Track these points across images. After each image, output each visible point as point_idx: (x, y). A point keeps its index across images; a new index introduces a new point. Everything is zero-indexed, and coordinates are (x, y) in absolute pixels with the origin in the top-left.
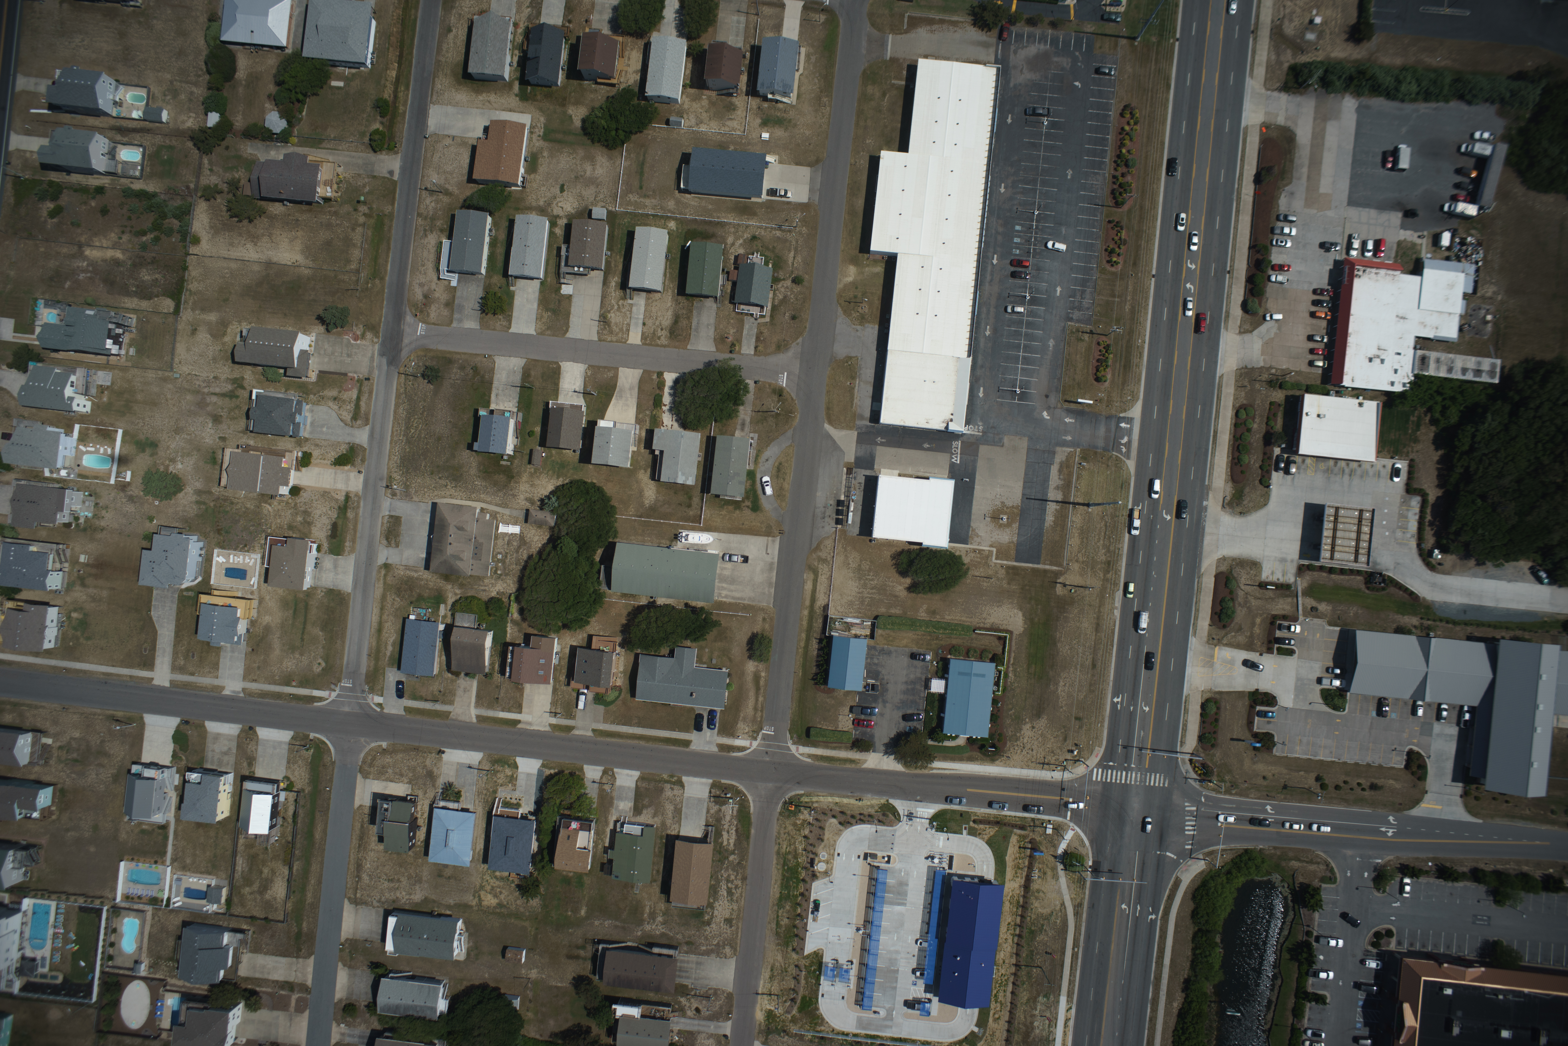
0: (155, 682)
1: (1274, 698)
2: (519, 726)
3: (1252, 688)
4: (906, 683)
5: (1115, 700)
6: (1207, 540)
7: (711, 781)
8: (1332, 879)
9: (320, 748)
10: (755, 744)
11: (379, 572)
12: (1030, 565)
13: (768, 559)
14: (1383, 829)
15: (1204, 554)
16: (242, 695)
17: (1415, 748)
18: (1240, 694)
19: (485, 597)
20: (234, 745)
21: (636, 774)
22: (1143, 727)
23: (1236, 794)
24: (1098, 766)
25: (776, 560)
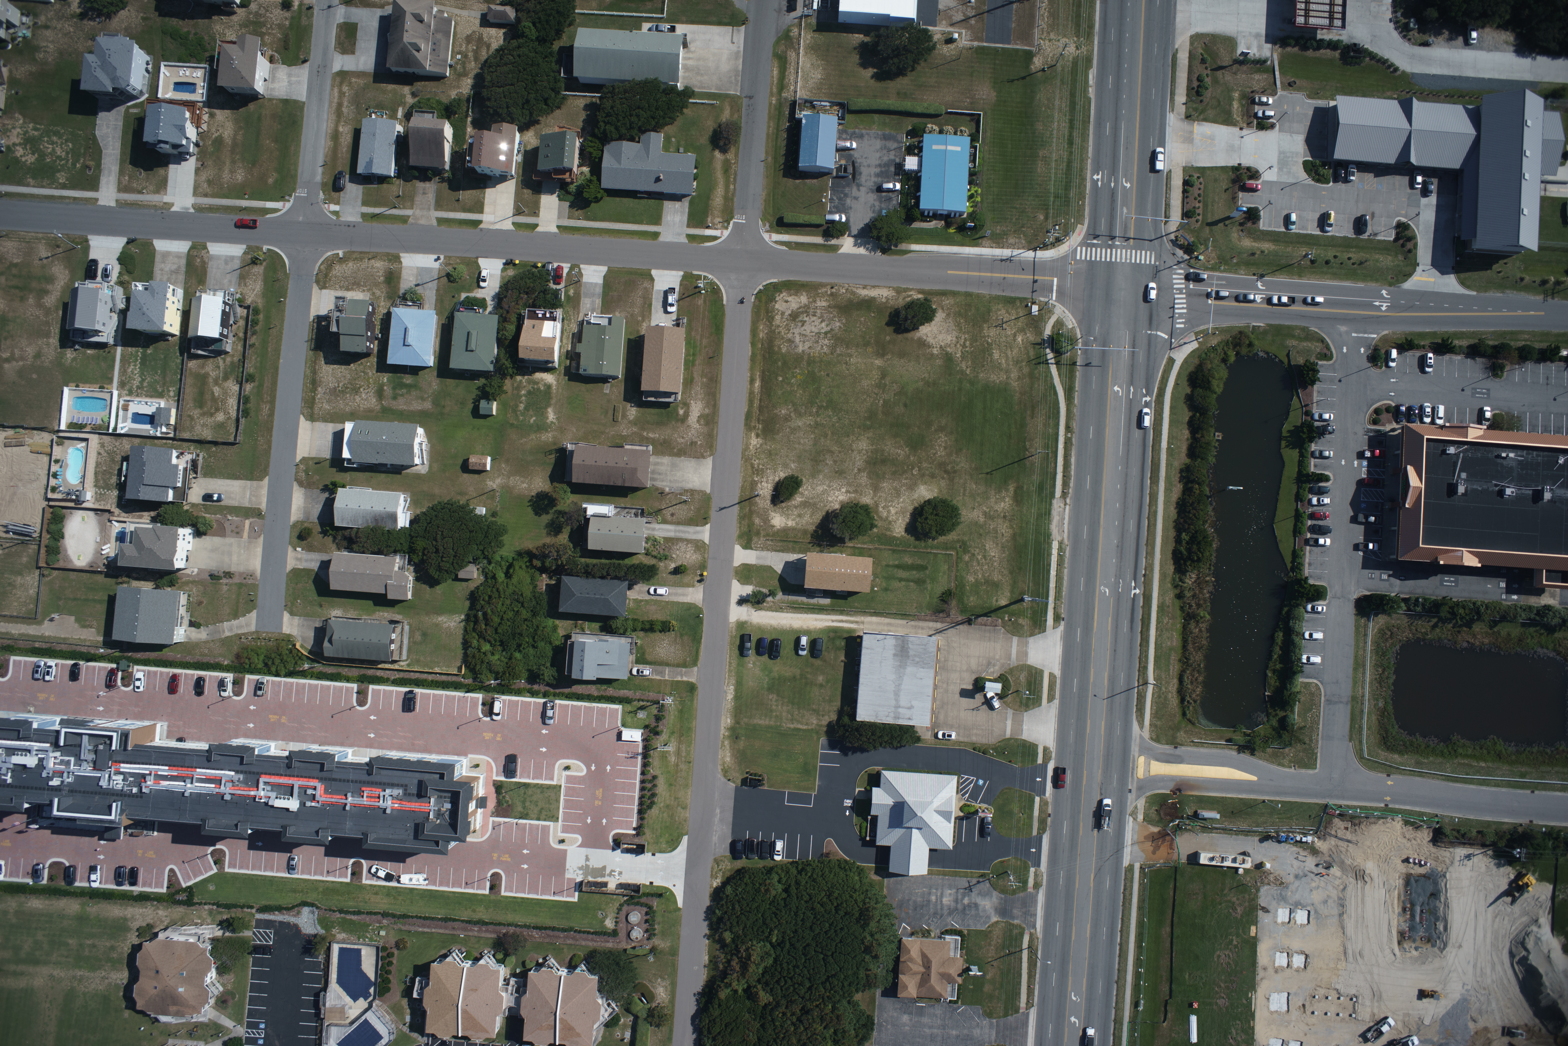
0: (100, 203)
1: (1257, 171)
2: (482, 226)
3: (1234, 162)
4: (880, 165)
5: (1095, 177)
6: (1180, 18)
7: (682, 273)
8: (1327, 356)
9: (273, 261)
10: (726, 233)
11: (334, 79)
12: (1001, 45)
13: (734, 48)
14: (1377, 304)
15: (1178, 31)
16: (192, 210)
17: (1404, 220)
18: (1222, 170)
19: (445, 99)
20: (183, 262)
21: (604, 269)
22: (1125, 203)
23: (1224, 271)
24: (1082, 244)
25: (742, 49)
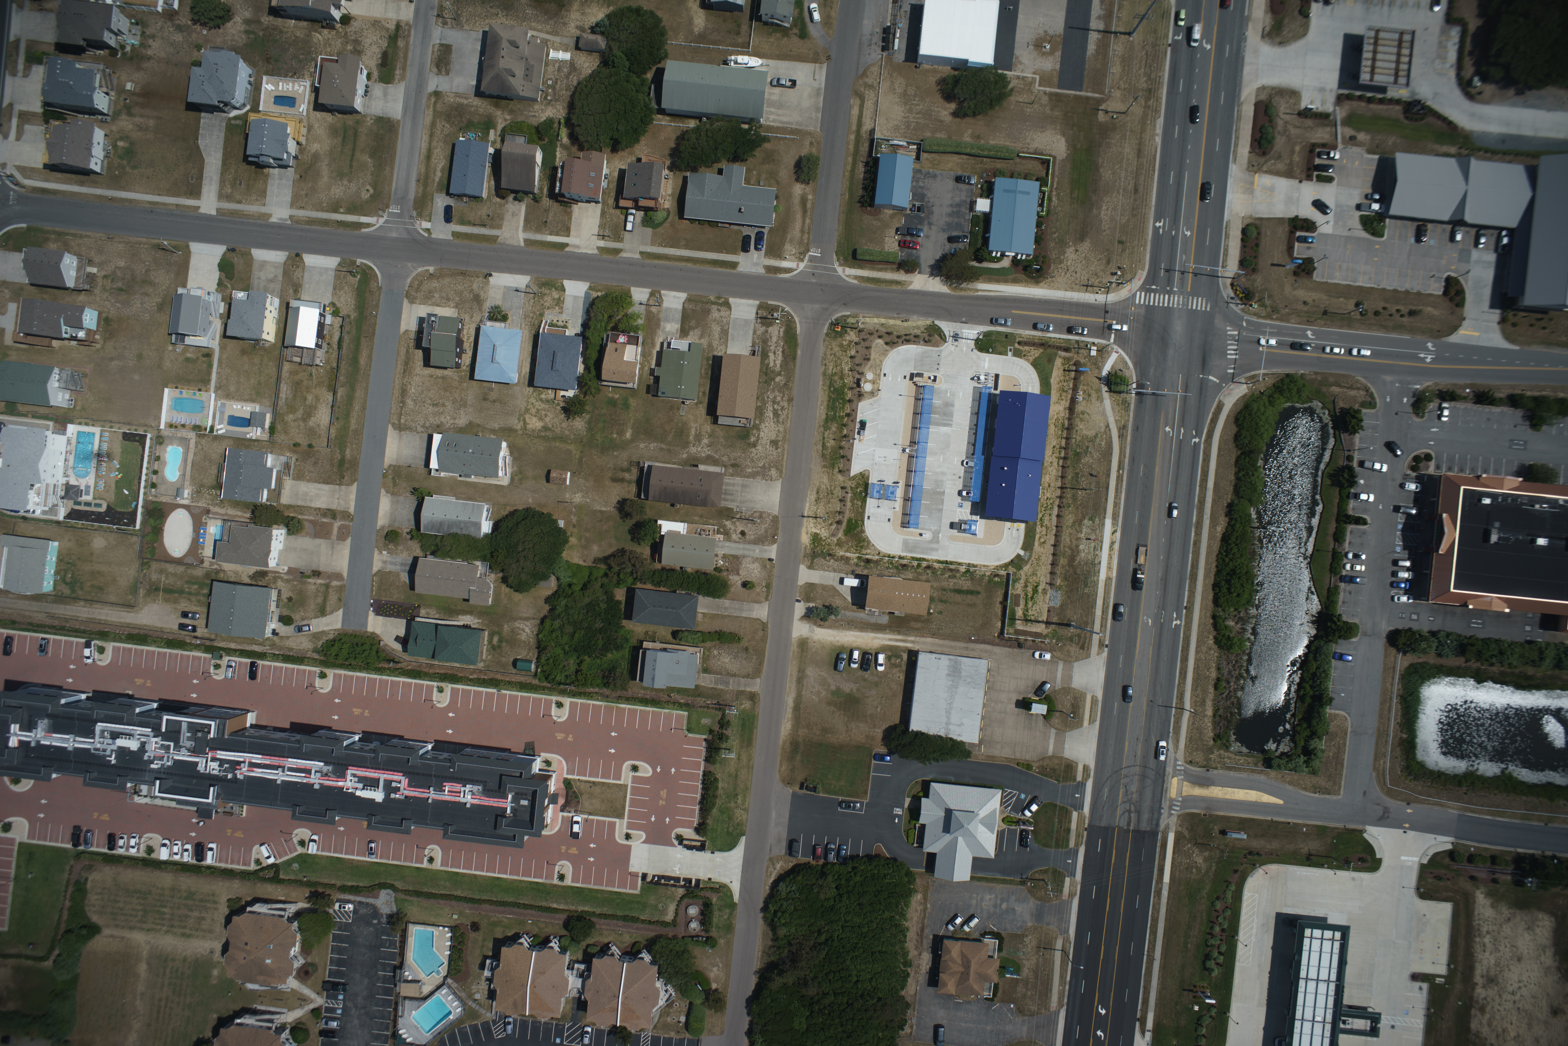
0: (202, 211)
1: (1313, 224)
2: (567, 249)
3: (1292, 215)
4: (951, 205)
5: (1157, 225)
6: (1247, 70)
7: (757, 302)
8: (1371, 404)
9: (366, 275)
10: (802, 265)
11: (429, 99)
12: (1073, 92)
13: (816, 85)
14: (1422, 356)
15: (1244, 82)
16: (289, 222)
17: (1453, 275)
18: (1280, 221)
19: (534, 122)
20: (280, 271)
21: (683, 296)
22: (1184, 252)
23: (1277, 319)
24: (1142, 288)
25: (823, 86)
